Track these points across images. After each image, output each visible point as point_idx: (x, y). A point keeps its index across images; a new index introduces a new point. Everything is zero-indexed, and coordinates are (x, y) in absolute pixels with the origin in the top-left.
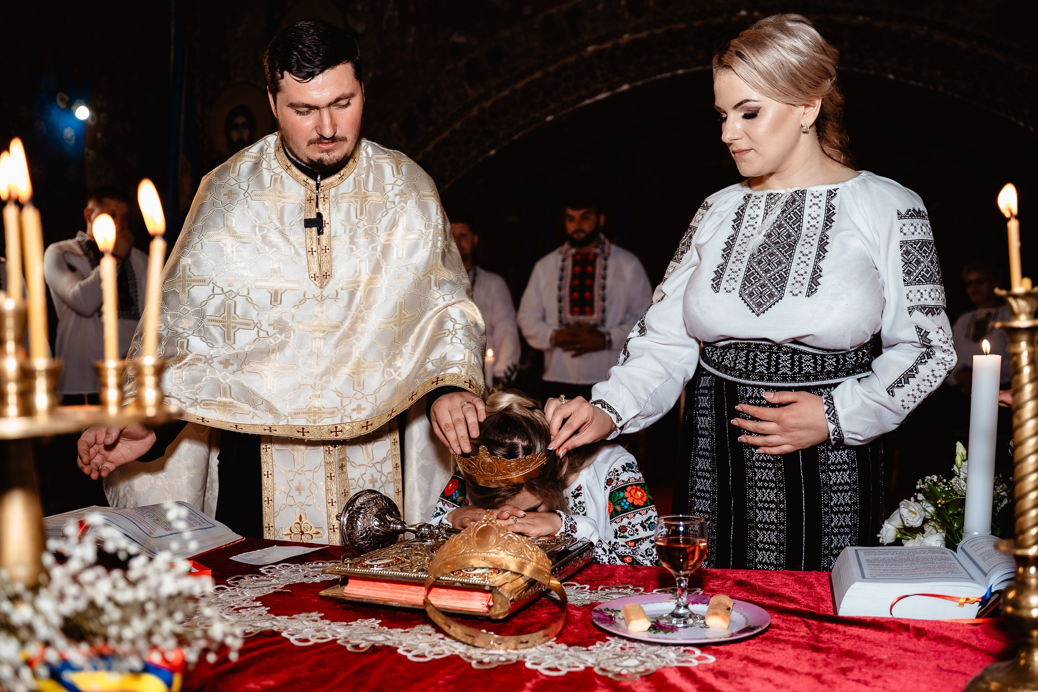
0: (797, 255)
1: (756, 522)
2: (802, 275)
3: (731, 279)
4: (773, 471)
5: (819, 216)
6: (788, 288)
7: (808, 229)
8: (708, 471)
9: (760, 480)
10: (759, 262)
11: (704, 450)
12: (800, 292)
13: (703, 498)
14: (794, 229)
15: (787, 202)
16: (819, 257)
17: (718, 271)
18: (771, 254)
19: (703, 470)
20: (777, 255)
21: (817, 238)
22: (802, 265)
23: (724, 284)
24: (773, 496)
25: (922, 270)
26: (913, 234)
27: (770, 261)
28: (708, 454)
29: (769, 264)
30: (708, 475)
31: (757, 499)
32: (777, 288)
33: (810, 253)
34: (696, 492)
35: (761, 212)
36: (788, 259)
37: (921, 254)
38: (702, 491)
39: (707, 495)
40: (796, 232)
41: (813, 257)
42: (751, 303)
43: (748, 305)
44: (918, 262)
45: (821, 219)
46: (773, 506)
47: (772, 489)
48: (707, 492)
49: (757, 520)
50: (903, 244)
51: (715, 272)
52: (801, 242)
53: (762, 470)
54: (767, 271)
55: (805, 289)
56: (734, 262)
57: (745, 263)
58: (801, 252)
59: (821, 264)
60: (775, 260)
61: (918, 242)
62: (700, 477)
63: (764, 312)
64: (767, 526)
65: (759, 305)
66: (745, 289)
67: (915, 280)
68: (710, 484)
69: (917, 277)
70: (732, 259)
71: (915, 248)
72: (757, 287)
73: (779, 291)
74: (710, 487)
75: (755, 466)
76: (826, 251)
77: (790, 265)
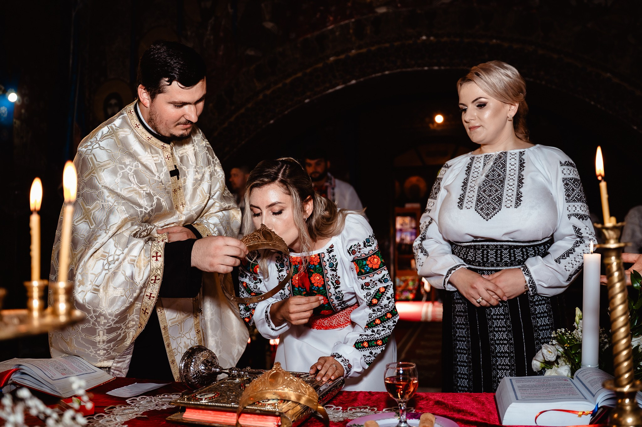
0: (506, 186)
1: (496, 353)
2: (511, 196)
3: (469, 201)
4: (504, 321)
5: (515, 164)
6: (503, 204)
7: (510, 171)
8: (463, 324)
9: (496, 327)
10: (484, 191)
11: (460, 312)
12: (511, 206)
13: (462, 341)
14: (502, 171)
15: (496, 159)
16: (519, 186)
17: (460, 198)
18: (491, 186)
19: (460, 324)
20: (494, 187)
21: (516, 176)
22: (510, 191)
23: (465, 204)
24: (505, 336)
25: (576, 195)
26: (569, 174)
27: (490, 190)
28: (462, 314)
29: (490, 192)
30: (464, 327)
31: (496, 338)
32: (497, 205)
33: (514, 184)
34: (457, 337)
35: (482, 165)
36: (501, 188)
37: (574, 185)
38: (461, 337)
39: (464, 339)
40: (503, 173)
41: (515, 186)
42: (483, 213)
43: (481, 215)
44: (573, 190)
45: (517, 165)
46: (506, 342)
47: (504, 332)
48: (464, 337)
49: (497, 351)
50: (564, 179)
51: (459, 199)
52: (507, 179)
53: (498, 321)
54: (490, 196)
55: (513, 204)
56: (469, 192)
57: (476, 192)
58: (508, 184)
59: (521, 190)
60: (494, 189)
61: (573, 179)
62: (458, 328)
63: (490, 218)
64: (503, 355)
65: (487, 214)
66: (478, 207)
67: (572, 200)
68: (465, 332)
69: (573, 198)
70: (468, 190)
71: (571, 182)
72: (485, 205)
73: (499, 206)
74: (465, 333)
75: (493, 319)
76: (523, 183)
77: (503, 191)
